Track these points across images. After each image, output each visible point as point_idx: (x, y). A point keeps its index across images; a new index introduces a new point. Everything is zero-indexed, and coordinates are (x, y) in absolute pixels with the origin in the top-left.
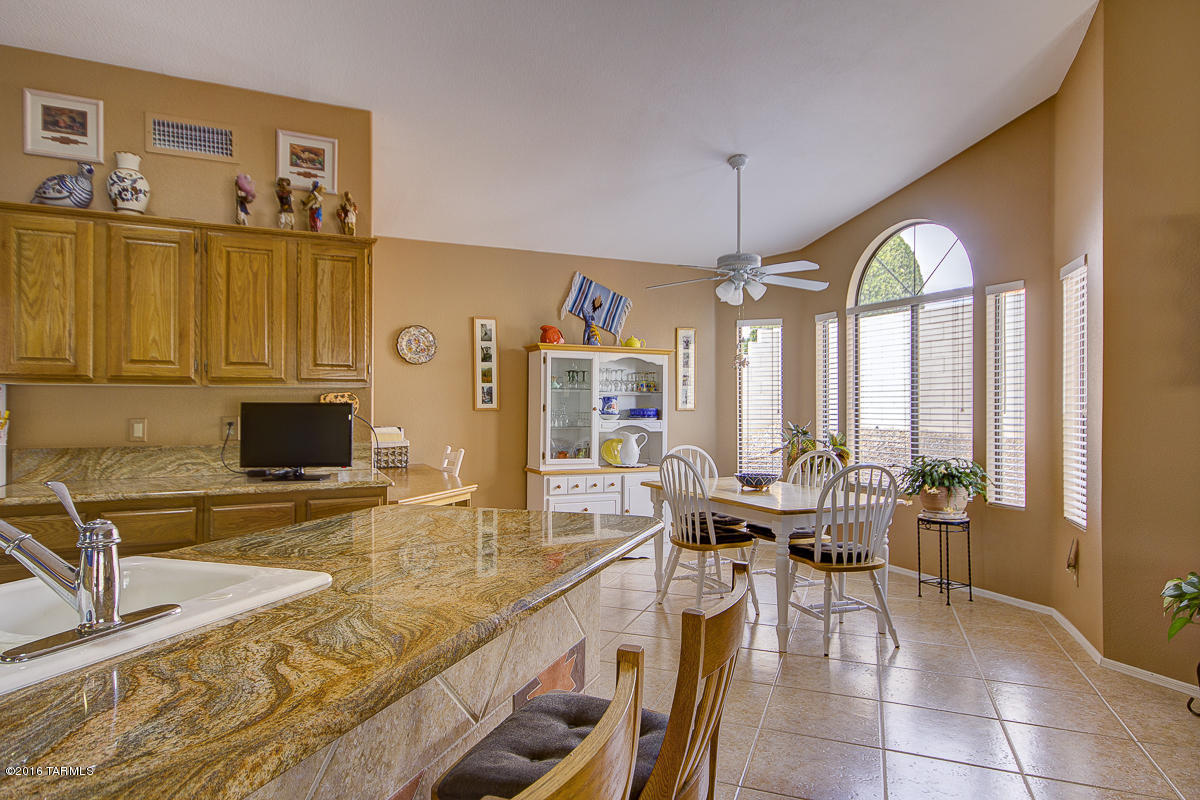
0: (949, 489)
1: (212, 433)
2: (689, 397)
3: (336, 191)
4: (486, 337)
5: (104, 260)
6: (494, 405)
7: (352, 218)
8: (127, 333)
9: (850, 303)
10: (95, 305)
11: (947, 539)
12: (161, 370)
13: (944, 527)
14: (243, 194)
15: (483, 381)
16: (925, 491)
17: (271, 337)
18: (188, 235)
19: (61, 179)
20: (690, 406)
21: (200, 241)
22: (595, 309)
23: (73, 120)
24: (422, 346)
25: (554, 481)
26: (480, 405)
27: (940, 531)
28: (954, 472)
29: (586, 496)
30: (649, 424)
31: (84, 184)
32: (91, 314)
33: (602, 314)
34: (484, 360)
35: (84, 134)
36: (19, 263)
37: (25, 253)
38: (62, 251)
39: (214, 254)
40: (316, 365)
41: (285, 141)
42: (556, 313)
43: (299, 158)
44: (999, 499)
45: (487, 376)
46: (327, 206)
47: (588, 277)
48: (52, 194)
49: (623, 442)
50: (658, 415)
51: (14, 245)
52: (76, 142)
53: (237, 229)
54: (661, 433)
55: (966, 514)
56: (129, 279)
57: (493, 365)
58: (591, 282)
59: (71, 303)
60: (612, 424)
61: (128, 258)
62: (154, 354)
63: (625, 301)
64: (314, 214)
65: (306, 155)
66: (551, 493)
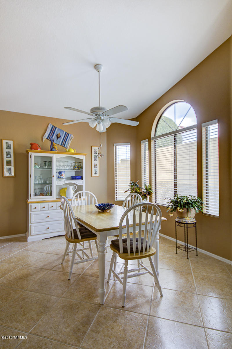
0: (188, 209)
2: (96, 171)
4: (8, 147)
6: (12, 175)
9: (153, 135)
11: (187, 230)
13: (186, 225)
15: (7, 165)
16: (178, 210)
20: (98, 175)
22: (58, 138)
25: (33, 206)
26: (5, 175)
27: (185, 227)
28: (190, 202)
29: (48, 211)
30: (78, 182)
33: (61, 140)
34: (7, 157)
42: (41, 139)
44: (208, 212)
45: (9, 163)
47: (54, 126)
49: (67, 189)
50: (82, 178)
54: (83, 185)
55: (195, 219)
57: (12, 159)
58: (56, 128)
60: (63, 182)
63: (70, 136)
66: (32, 211)
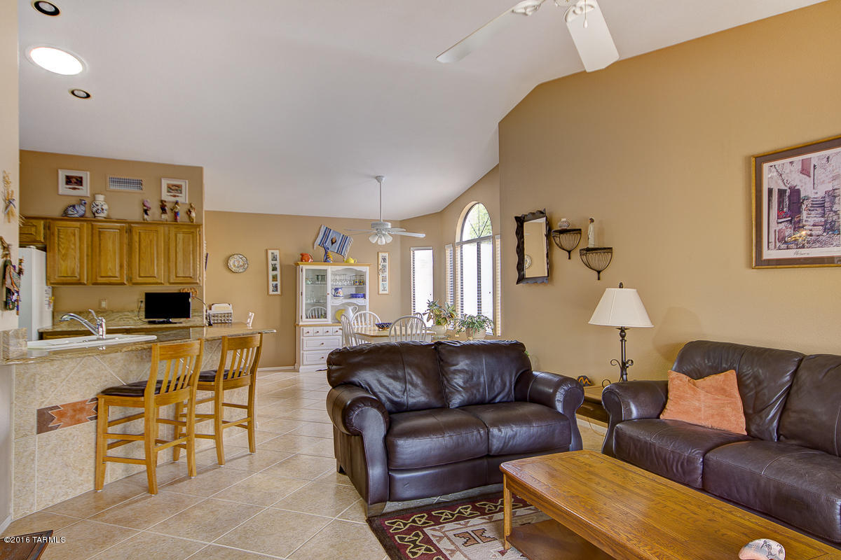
1: (135, 306)
2: (385, 287)
3: (187, 202)
4: (274, 259)
5: (90, 238)
6: (279, 292)
7: (193, 214)
8: (100, 266)
9: (458, 240)
10: (87, 255)
12: (113, 280)
14: (146, 208)
15: (273, 281)
17: (157, 266)
18: (123, 227)
19: (74, 206)
20: (387, 292)
21: (128, 228)
22: (333, 243)
23: (77, 180)
24: (241, 264)
25: (306, 329)
26: (271, 293)
29: (322, 337)
30: (360, 301)
31: (83, 208)
32: (85, 258)
33: (337, 245)
34: (273, 270)
35: (81, 185)
36: (59, 240)
37: (61, 236)
38: (74, 235)
39: (134, 233)
40: (177, 277)
41: (165, 183)
42: (312, 247)
43: (171, 189)
45: (275, 278)
46: (181, 210)
47: (328, 227)
48: (70, 213)
49: (346, 310)
50: (364, 296)
51: (56, 233)
52: (79, 189)
53: (144, 223)
54: (365, 305)
56: (100, 244)
57: (278, 273)
58: (330, 230)
59: (78, 255)
60: (340, 301)
61: (100, 236)
62: (110, 274)
63: (349, 239)
64: (176, 214)
65: (173, 188)
66: (304, 335)
